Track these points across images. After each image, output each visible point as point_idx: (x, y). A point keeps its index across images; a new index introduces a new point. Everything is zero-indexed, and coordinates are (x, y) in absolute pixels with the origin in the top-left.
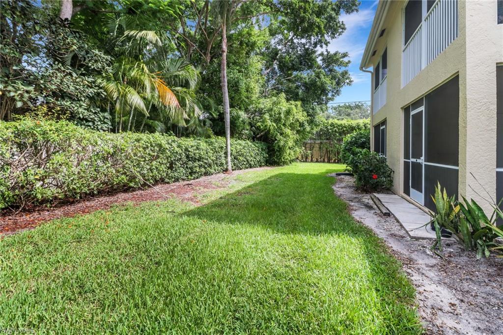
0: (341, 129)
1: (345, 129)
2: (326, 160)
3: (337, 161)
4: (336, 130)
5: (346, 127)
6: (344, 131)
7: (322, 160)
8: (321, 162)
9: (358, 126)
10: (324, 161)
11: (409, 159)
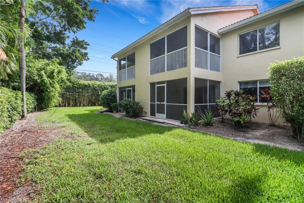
0: (79, 86)
1: (81, 86)
2: (67, 105)
3: (74, 105)
4: (75, 86)
5: (81, 85)
6: (80, 87)
7: (64, 105)
8: (62, 106)
9: (89, 85)
10: (65, 106)
11: (155, 102)
